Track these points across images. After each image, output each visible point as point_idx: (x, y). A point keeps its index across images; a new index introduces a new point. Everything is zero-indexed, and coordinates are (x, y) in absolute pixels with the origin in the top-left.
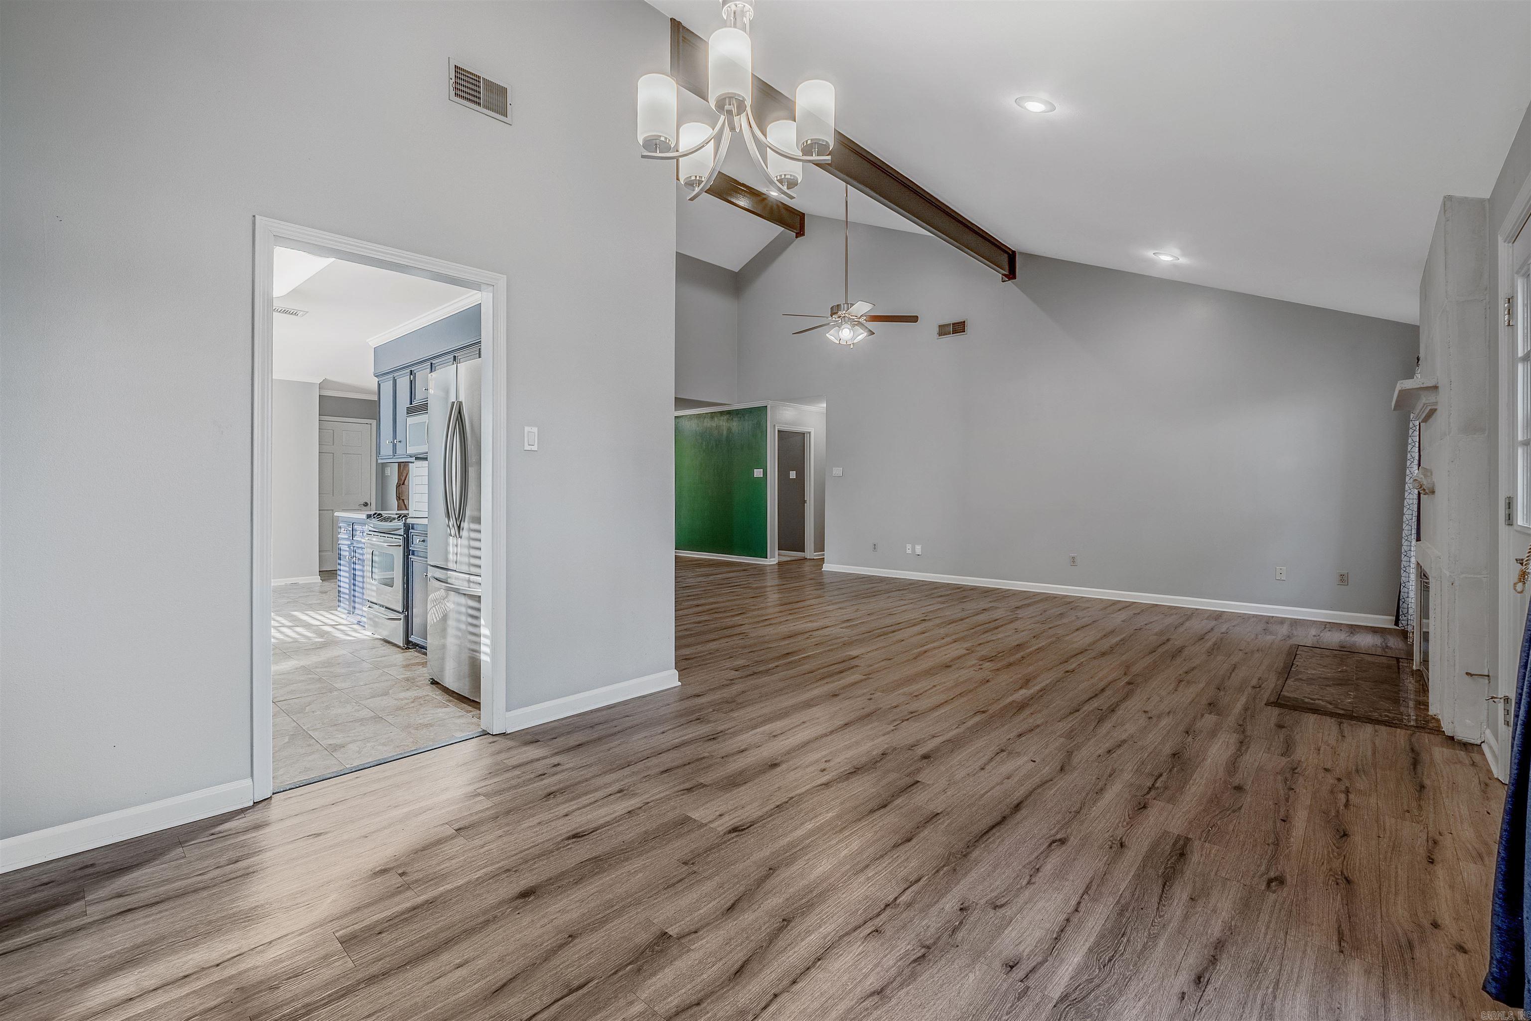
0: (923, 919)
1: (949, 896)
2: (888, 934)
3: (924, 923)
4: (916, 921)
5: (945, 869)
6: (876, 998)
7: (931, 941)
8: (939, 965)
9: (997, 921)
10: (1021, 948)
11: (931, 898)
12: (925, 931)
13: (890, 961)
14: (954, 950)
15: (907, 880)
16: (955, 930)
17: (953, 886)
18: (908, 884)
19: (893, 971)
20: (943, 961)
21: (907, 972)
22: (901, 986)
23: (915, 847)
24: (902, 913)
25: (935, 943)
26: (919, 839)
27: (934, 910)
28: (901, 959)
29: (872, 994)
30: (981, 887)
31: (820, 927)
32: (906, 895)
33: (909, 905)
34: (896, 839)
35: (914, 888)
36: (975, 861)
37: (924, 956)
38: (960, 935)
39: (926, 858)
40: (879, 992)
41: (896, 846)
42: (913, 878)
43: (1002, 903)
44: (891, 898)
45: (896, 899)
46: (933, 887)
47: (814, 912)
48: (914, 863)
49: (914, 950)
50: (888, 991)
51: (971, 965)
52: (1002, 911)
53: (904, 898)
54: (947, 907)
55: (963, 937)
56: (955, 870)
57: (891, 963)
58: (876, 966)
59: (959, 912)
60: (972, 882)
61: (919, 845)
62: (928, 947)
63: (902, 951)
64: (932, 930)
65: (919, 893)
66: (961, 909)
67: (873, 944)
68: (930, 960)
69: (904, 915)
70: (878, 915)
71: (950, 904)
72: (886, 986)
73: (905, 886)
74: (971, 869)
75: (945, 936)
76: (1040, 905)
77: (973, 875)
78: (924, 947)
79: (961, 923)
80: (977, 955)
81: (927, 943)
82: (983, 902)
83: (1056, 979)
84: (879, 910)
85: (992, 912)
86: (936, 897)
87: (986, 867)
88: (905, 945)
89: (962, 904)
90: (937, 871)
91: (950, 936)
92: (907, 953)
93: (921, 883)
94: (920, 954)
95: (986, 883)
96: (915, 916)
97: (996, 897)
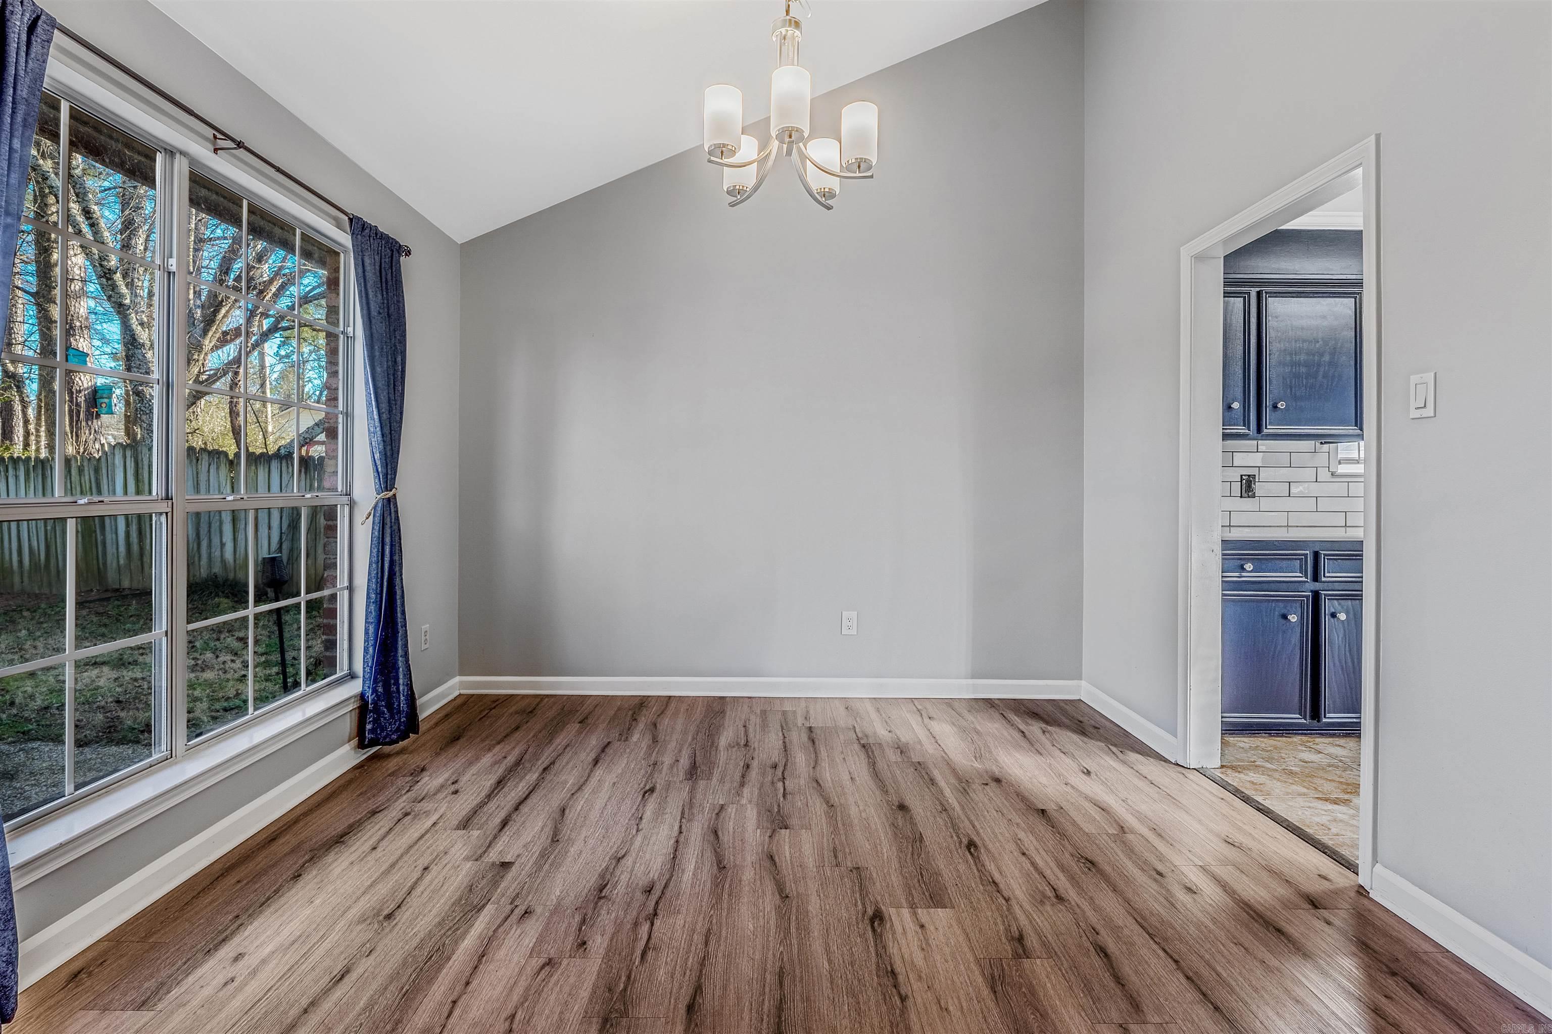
0: (617, 918)
1: (602, 951)
2: (638, 894)
3: (613, 915)
4: (621, 913)
5: (622, 986)
6: (619, 855)
7: (600, 904)
8: (586, 891)
9: (545, 947)
10: (519, 931)
11: (620, 941)
12: (609, 909)
13: (624, 878)
14: (578, 905)
15: (654, 949)
16: (583, 921)
17: (604, 966)
18: (651, 946)
19: (618, 873)
20: (584, 894)
21: (608, 876)
22: (607, 868)
23: (675, 999)
24: (638, 914)
25: (596, 903)
26: (679, 1017)
27: (610, 930)
28: (617, 882)
29: (623, 856)
30: (572, 980)
31: (694, 874)
32: (646, 932)
33: (636, 924)
34: (708, 1001)
35: (643, 943)
36: (590, 1017)
37: (601, 891)
38: (578, 918)
39: (651, 991)
40: (619, 860)
41: (698, 989)
42: (650, 954)
43: (543, 971)
44: (657, 923)
45: (652, 924)
46: (624, 954)
47: (709, 881)
48: (661, 974)
49: (611, 891)
50: (614, 862)
51: (560, 900)
52: (542, 961)
53: (645, 927)
54: (599, 939)
55: (574, 918)
56: (610, 990)
57: (623, 877)
58: (632, 871)
59: (585, 939)
60: (583, 983)
61: (672, 1006)
62: (600, 898)
63: (619, 887)
64: (603, 912)
65: (635, 940)
66: (584, 943)
67: (643, 882)
68: (595, 890)
69: (635, 913)
70: (657, 903)
71: (598, 943)
72: (617, 864)
73: (652, 941)
74: (590, 1000)
75: (590, 912)
76: (499, 989)
77: (584, 994)
78: (604, 897)
79: (580, 930)
80: (557, 909)
81: (602, 901)
82: (565, 962)
83: (487, 919)
84: (659, 908)
85: (552, 953)
86: (614, 944)
87: (573, 1015)
88: (619, 891)
89: (586, 949)
90: (629, 977)
91: (586, 914)
92: (615, 887)
93: (638, 953)
94: (605, 891)
95: (567, 989)
96: (625, 917)
97: (552, 975)
